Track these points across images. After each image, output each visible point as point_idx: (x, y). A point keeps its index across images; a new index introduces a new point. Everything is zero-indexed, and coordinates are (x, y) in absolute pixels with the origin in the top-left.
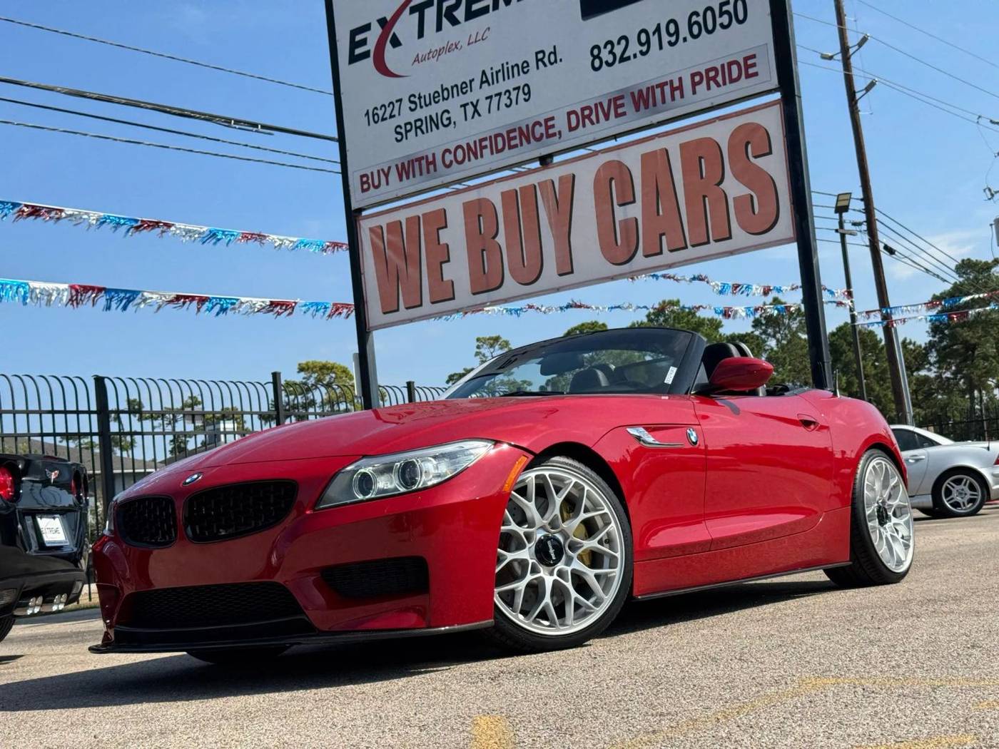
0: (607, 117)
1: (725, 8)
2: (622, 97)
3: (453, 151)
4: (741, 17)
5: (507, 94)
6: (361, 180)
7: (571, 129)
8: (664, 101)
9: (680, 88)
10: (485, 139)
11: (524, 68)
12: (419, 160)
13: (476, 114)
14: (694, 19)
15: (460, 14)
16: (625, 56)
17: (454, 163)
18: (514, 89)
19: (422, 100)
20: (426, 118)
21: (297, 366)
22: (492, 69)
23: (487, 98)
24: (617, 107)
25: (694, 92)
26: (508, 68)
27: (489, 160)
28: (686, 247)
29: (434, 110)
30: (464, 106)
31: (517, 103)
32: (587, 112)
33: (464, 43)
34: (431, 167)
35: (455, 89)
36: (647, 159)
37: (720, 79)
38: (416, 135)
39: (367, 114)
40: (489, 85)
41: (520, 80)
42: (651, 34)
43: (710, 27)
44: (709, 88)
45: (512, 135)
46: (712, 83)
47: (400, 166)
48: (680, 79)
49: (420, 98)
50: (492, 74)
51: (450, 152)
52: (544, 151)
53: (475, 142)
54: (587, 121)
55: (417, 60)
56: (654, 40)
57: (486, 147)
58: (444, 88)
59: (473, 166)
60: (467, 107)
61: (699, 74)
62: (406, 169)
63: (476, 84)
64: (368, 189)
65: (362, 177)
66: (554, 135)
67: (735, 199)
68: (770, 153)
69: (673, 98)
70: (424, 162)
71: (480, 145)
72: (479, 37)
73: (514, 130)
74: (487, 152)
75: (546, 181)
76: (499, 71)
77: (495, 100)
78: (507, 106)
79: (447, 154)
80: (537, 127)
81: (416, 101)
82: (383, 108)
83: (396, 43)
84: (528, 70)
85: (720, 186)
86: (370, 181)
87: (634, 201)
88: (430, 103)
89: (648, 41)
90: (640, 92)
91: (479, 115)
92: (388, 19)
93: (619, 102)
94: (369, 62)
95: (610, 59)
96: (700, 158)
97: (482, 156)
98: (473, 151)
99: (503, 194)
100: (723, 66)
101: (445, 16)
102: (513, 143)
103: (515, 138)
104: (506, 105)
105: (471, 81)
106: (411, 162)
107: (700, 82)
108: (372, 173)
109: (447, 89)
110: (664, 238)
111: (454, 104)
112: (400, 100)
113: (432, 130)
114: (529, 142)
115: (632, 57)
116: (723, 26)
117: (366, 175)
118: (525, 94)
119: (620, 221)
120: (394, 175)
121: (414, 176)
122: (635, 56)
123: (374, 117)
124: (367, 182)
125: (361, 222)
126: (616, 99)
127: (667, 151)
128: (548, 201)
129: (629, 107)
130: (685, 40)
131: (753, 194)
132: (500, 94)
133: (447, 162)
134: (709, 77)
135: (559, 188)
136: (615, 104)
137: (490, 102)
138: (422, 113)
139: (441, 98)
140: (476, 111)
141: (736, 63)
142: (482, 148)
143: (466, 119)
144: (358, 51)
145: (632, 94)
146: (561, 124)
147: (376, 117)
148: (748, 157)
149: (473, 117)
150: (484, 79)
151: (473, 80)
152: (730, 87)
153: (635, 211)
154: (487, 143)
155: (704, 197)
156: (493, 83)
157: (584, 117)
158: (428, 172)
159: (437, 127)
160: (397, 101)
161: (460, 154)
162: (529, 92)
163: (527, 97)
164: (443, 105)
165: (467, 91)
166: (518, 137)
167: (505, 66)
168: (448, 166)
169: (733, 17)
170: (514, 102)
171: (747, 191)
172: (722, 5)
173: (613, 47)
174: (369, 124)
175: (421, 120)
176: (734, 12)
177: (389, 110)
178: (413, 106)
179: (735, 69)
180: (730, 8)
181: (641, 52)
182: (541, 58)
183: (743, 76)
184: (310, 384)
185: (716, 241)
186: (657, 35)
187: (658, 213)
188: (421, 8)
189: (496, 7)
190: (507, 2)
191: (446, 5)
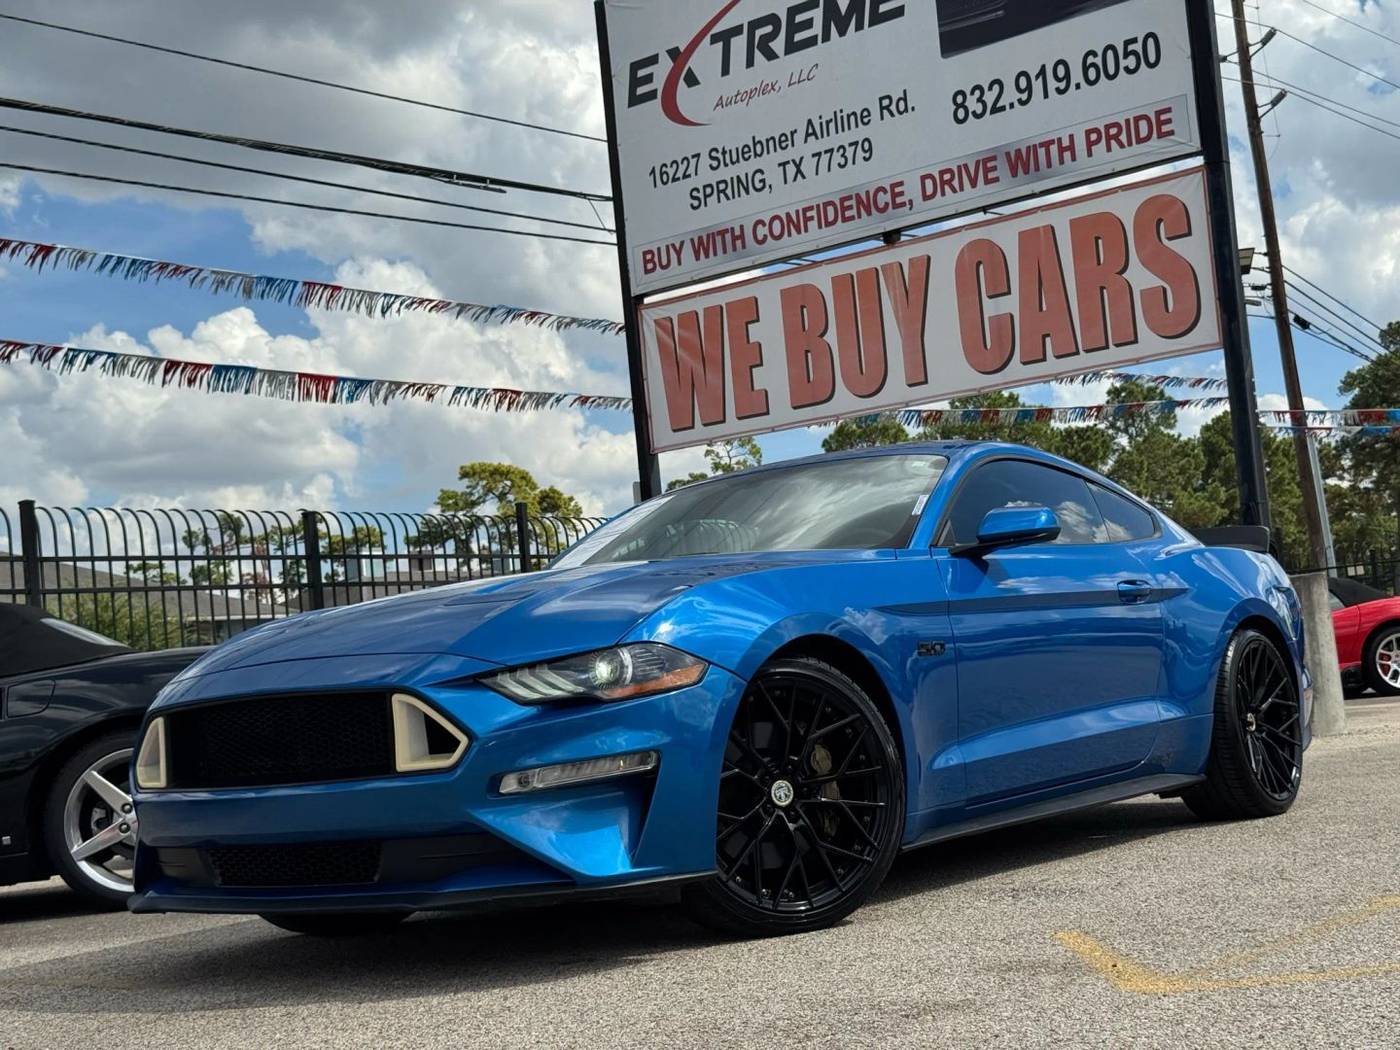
0: (974, 184)
1: (1131, 48)
2: (994, 158)
3: (767, 222)
4: (1152, 59)
5: (841, 151)
6: (644, 258)
7: (926, 198)
8: (1049, 165)
9: (1071, 148)
10: (810, 208)
11: (864, 118)
12: (722, 233)
13: (799, 175)
14: (1091, 59)
15: (778, 45)
16: (999, 105)
18: (851, 145)
19: (727, 156)
20: (732, 179)
21: (458, 470)
22: (820, 117)
23: (814, 155)
24: (987, 171)
25: (1090, 154)
26: (842, 117)
27: (815, 235)
28: (1077, 353)
29: (743, 169)
30: (783, 164)
31: (854, 163)
32: (947, 177)
33: (783, 83)
34: (739, 243)
35: (771, 143)
36: (1025, 237)
37: (1123, 138)
38: (719, 201)
39: (653, 171)
40: (817, 138)
41: (858, 133)
42: (1033, 78)
43: (1111, 71)
44: (1109, 149)
45: (846, 204)
46: (1113, 143)
47: (696, 241)
48: (1071, 137)
49: (724, 153)
50: (821, 124)
52: (890, 226)
53: (797, 212)
54: (947, 188)
55: (720, 103)
56: (1037, 85)
57: (812, 218)
58: (757, 140)
59: (794, 243)
60: (787, 166)
61: (1096, 131)
62: (704, 246)
63: (799, 137)
64: (653, 270)
65: (645, 253)
66: (903, 204)
67: (1142, 292)
68: (1189, 234)
69: (1062, 161)
70: (728, 237)
71: (804, 214)
72: (804, 76)
73: (849, 198)
74: (813, 225)
75: (891, 264)
76: (831, 120)
77: (825, 158)
78: (841, 166)
79: (760, 226)
80: (881, 195)
81: (718, 157)
82: (675, 166)
83: (691, 80)
84: (869, 121)
85: (1123, 275)
86: (656, 259)
87: (1009, 293)
88: (738, 161)
89: (1029, 87)
90: (1018, 152)
91: (804, 177)
92: (682, 50)
93: (989, 165)
95: (979, 109)
96: (1097, 239)
97: (806, 230)
98: (795, 223)
99: (834, 279)
100: (1127, 121)
101: (758, 48)
102: (848, 214)
103: (850, 207)
104: (839, 165)
105: (792, 133)
106: (712, 236)
107: (1098, 141)
108: (659, 249)
109: (760, 142)
110: (1048, 340)
111: (770, 162)
112: (697, 156)
113: (739, 196)
114: (869, 213)
115: (1008, 107)
116: (1128, 70)
117: (651, 252)
118: (865, 151)
119: (990, 318)
120: (688, 252)
121: (715, 254)
122: (1012, 106)
123: (662, 176)
124: (652, 260)
125: (643, 312)
126: (986, 160)
127: (1052, 228)
128: (895, 288)
129: (1002, 170)
130: (1078, 86)
131: (1166, 286)
132: (831, 151)
133: (760, 237)
134: (1108, 135)
135: (910, 273)
136: (985, 168)
137: (819, 160)
138: (727, 173)
139: (752, 153)
140: (799, 171)
141: (1146, 117)
142: (807, 219)
143: (786, 182)
144: (641, 90)
145: (1008, 154)
146: (912, 190)
147: (665, 176)
148: (1160, 240)
149: (795, 179)
150: (810, 131)
151: (796, 131)
152: (1136, 148)
153: (1010, 304)
154: (813, 213)
155: (1102, 288)
156: (822, 136)
157: (943, 183)
158: (735, 249)
159: (747, 192)
160: (693, 157)
161: (777, 227)
162: (870, 149)
163: (867, 155)
164: (754, 164)
165: (787, 146)
166: (855, 208)
167: (839, 115)
168: (761, 242)
169: (1142, 58)
170: (850, 161)
171: (1159, 282)
172: (1127, 43)
173: (982, 93)
174: (655, 186)
175: (725, 182)
176: (1143, 53)
177: (682, 168)
178: (715, 164)
179: (1143, 126)
180: (1138, 47)
181: (1020, 101)
182: (886, 105)
183: (1155, 135)
184: (477, 496)
185: (1117, 345)
186: (1040, 79)
187: (1041, 309)
188: (725, 37)
189: (826, 37)
190: (842, 32)
191: (759, 33)
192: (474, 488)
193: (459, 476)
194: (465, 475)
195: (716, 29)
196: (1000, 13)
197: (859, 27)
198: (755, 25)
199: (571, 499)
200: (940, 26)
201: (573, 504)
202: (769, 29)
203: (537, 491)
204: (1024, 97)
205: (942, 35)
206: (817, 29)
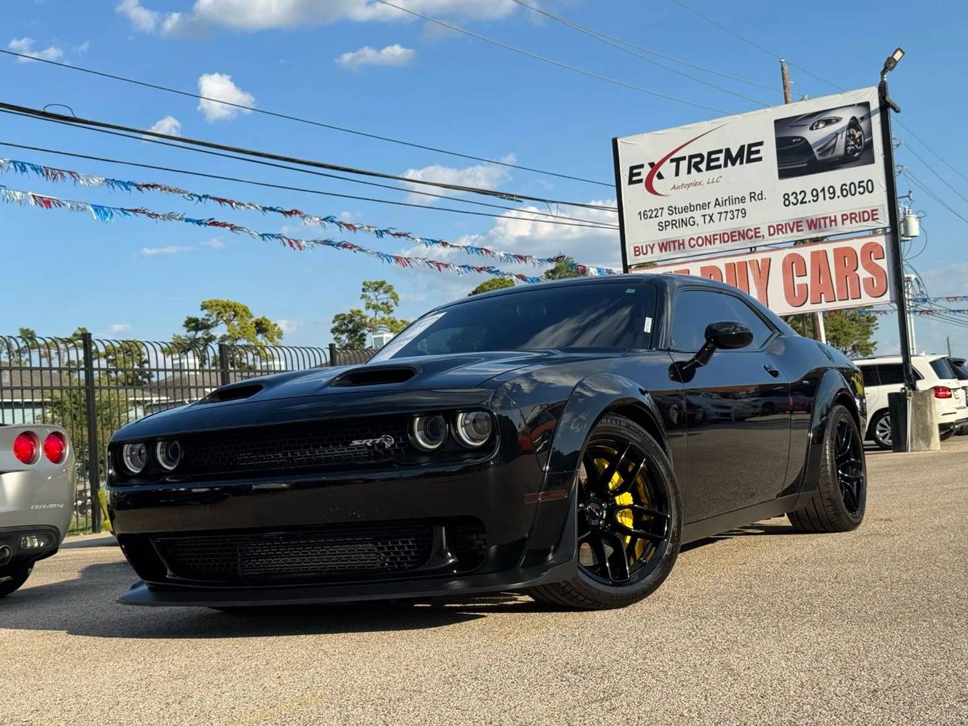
0: (792, 231)
1: (861, 184)
2: (801, 222)
3: (696, 238)
4: (870, 190)
5: (732, 212)
7: (770, 235)
8: (825, 226)
9: (835, 220)
10: (717, 235)
11: (742, 200)
12: (674, 242)
13: (711, 221)
14: (844, 187)
15: (703, 166)
16: (804, 201)
17: (696, 246)
18: (736, 210)
19: (677, 210)
20: (679, 220)
21: (200, 304)
22: (722, 198)
23: (719, 213)
24: (798, 226)
25: (843, 224)
27: (718, 246)
28: (835, 301)
29: (684, 216)
30: (704, 216)
31: (737, 217)
32: (780, 227)
33: (706, 182)
34: (682, 246)
35: (698, 206)
36: (814, 254)
37: (857, 219)
38: (672, 228)
39: (640, 213)
40: (720, 206)
41: (740, 206)
42: (819, 192)
43: (853, 192)
44: (851, 223)
45: (733, 234)
46: (853, 220)
47: (661, 245)
48: (835, 217)
49: (675, 208)
50: (722, 201)
51: (694, 240)
52: (753, 245)
53: (710, 236)
54: (780, 232)
55: (674, 187)
56: (821, 195)
57: (717, 239)
58: (692, 204)
59: (708, 248)
60: (706, 217)
61: (846, 215)
62: (664, 246)
63: (712, 205)
64: (639, 255)
65: (635, 248)
66: (760, 237)
67: (864, 279)
68: (883, 258)
69: (831, 226)
70: (677, 243)
71: (713, 237)
72: (715, 180)
73: (735, 232)
74: (717, 242)
75: (753, 260)
76: (727, 200)
77: (724, 215)
78: (732, 219)
79: (692, 241)
80: (749, 232)
81: (672, 210)
82: (651, 212)
83: (660, 177)
84: (745, 202)
85: (856, 272)
86: (641, 250)
87: (806, 275)
88: (682, 212)
89: (817, 195)
90: (812, 220)
91: (713, 222)
92: (656, 163)
93: (799, 224)
94: (643, 185)
95: (795, 201)
96: (845, 257)
97: (714, 243)
98: (709, 240)
99: (726, 264)
100: (859, 213)
101: (694, 166)
102: (734, 238)
103: (735, 236)
104: (730, 218)
105: (709, 203)
106: (668, 243)
107: (846, 219)
108: (642, 246)
109: (693, 206)
110: (823, 295)
111: (697, 215)
112: (663, 208)
113: (682, 227)
114: (744, 239)
115: (808, 202)
116: (860, 193)
117: (638, 247)
118: (743, 214)
119: (798, 285)
120: (656, 249)
121: (670, 250)
122: (810, 202)
123: (644, 215)
124: (638, 251)
126: (798, 222)
127: (826, 251)
128: (754, 270)
129: (805, 227)
130: (838, 197)
131: (873, 277)
132: (727, 212)
133: (692, 245)
134: (852, 217)
135: (762, 265)
136: (797, 224)
137: (721, 216)
138: (677, 217)
139: (689, 210)
140: (711, 219)
141: (867, 212)
142: (714, 239)
143: (705, 223)
144: (634, 179)
145: (807, 221)
146: (764, 231)
147: (646, 216)
148: (871, 260)
149: (709, 222)
150: (717, 203)
152: (863, 223)
153: (807, 280)
154: (718, 237)
155: (846, 276)
156: (723, 206)
157: (778, 230)
158: (679, 248)
159: (686, 225)
160: (660, 209)
161: (700, 242)
162: (745, 213)
164: (690, 214)
165: (706, 208)
166: (737, 236)
167: (731, 198)
168: (693, 247)
169: (866, 189)
170: (736, 216)
171: (870, 276)
172: (860, 182)
173: (797, 195)
174: (641, 219)
175: (675, 220)
176: (866, 187)
177: (654, 213)
178: (671, 213)
179: (866, 215)
180: (864, 184)
181: (813, 200)
182: (753, 196)
183: (871, 219)
184: (212, 321)
185: (853, 299)
186: (822, 192)
187: (820, 282)
188: (678, 161)
189: (726, 165)
190: (733, 164)
191: (694, 160)
192: (211, 316)
193: (200, 308)
194: (204, 307)
195: (673, 157)
196: (805, 165)
197: (741, 163)
198: (691, 157)
199: (276, 325)
200: (779, 166)
201: (277, 328)
202: (699, 159)
203: (253, 320)
204: (815, 199)
205: (779, 171)
206: (722, 162)
